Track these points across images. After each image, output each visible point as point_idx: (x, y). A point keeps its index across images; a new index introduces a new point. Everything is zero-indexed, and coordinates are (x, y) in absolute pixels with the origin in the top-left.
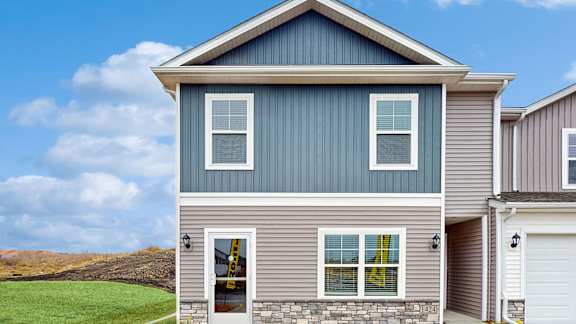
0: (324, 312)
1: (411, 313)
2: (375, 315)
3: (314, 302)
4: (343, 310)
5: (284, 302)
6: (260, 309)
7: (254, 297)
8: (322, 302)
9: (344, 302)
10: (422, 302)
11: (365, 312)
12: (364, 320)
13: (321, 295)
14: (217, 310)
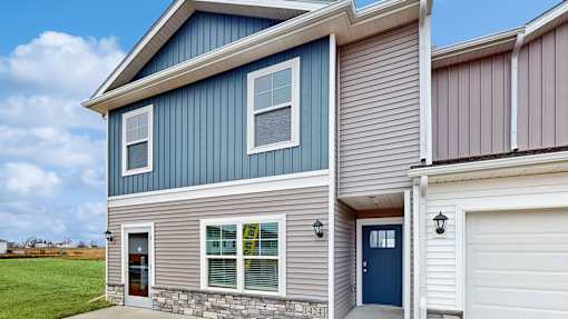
0: (206, 303)
1: (292, 314)
2: (253, 311)
3: (196, 292)
4: (222, 302)
5: (174, 290)
6: (157, 295)
7: (153, 285)
8: (204, 293)
9: (223, 295)
10: (305, 301)
11: (243, 307)
12: (242, 315)
13: (204, 286)
14: (131, 293)
